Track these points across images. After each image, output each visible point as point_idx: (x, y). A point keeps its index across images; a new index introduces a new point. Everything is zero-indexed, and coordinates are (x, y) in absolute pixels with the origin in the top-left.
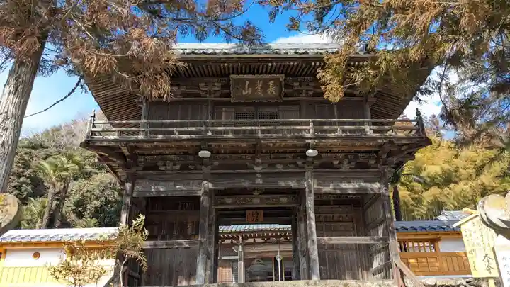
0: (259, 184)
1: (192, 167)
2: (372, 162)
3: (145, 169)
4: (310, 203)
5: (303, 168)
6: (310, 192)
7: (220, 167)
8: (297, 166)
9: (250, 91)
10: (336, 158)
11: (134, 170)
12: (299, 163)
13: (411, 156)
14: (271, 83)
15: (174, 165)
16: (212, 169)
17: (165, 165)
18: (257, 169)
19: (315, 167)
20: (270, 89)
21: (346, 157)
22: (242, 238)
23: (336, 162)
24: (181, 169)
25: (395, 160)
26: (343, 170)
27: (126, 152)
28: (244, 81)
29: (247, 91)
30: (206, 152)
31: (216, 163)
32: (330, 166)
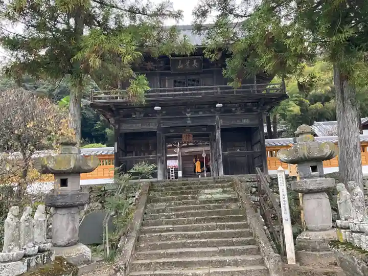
0: (189, 124)
1: (151, 115)
2: (255, 108)
3: (124, 117)
4: (218, 133)
5: (214, 113)
6: (218, 127)
7: (167, 114)
8: (211, 112)
9: (182, 66)
10: (234, 107)
11: (118, 117)
12: (212, 110)
13: (279, 104)
14: (195, 61)
15: (140, 114)
16: (162, 116)
17: (135, 114)
18: (188, 115)
19: (221, 113)
20: (194, 65)
21: (240, 106)
22: (180, 143)
23: (234, 109)
24: (144, 116)
25: (268, 107)
26: (238, 113)
27: (114, 109)
28: (178, 61)
29: (180, 66)
30: (158, 107)
31: (164, 112)
32: (230, 111)
